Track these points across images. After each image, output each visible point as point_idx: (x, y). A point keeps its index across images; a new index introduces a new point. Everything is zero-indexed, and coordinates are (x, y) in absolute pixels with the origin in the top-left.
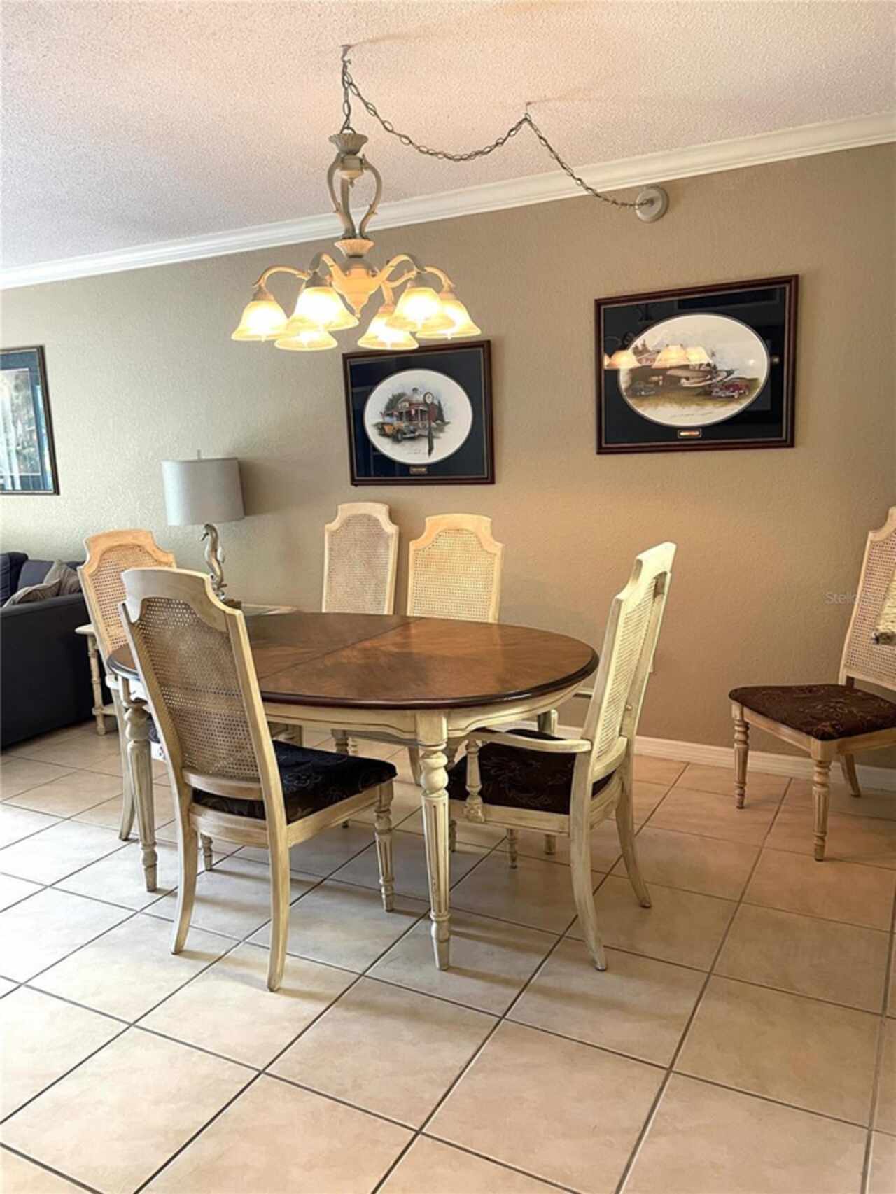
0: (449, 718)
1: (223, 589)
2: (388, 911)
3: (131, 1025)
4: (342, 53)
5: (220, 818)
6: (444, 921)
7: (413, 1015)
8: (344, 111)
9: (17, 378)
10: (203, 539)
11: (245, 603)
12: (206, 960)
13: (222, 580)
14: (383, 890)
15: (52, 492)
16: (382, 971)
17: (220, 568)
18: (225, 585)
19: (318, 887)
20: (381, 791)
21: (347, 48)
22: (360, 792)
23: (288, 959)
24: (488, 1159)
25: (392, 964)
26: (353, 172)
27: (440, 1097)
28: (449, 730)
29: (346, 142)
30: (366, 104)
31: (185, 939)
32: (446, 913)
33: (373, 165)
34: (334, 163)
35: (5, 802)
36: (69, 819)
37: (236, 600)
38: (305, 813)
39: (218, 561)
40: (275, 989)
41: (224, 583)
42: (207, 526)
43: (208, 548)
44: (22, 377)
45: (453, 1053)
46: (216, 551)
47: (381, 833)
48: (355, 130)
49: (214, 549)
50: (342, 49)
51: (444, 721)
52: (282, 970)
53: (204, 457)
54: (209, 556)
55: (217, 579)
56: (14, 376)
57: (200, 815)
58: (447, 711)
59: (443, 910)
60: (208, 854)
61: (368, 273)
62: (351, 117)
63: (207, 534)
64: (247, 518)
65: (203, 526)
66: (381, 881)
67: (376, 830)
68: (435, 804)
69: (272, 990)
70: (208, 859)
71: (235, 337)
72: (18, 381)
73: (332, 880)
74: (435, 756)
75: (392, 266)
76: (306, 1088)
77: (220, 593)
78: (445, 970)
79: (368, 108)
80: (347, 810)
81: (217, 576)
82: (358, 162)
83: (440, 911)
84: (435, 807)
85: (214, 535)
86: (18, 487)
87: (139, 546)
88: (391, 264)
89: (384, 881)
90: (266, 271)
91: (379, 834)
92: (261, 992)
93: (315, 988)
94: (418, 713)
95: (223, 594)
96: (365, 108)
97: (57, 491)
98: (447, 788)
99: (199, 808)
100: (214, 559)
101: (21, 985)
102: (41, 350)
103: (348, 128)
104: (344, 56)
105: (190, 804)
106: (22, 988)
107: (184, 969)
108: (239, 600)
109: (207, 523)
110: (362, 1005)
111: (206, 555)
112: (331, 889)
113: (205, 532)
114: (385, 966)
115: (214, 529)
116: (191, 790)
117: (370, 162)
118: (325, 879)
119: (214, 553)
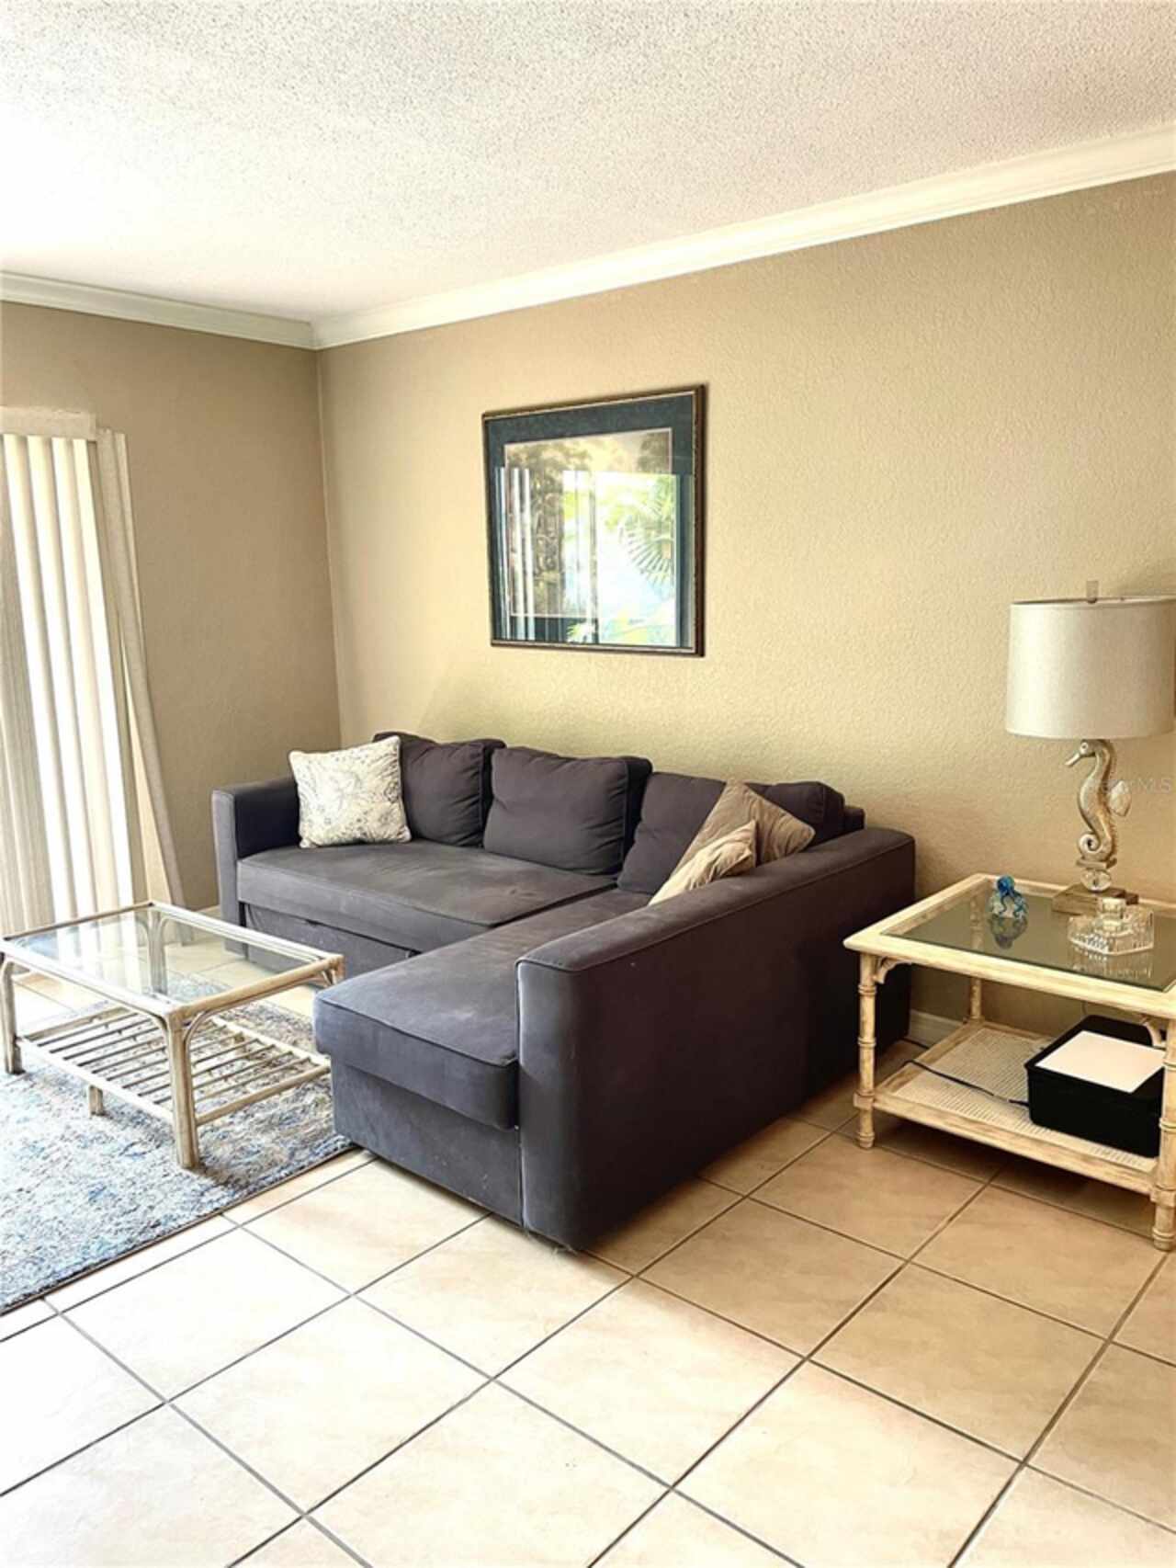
9: (644, 446)
15: (693, 651)
17: (1111, 825)
18: (1114, 862)
39: (1108, 811)
44: (656, 444)
46: (1107, 790)
49: (1104, 787)
54: (1089, 801)
55: (1103, 849)
56: (640, 442)
72: (647, 453)
81: (1103, 842)
85: (1107, 756)
97: (700, 651)
100: (1100, 807)
102: (702, 391)
108: (1136, 892)
111: (1082, 797)
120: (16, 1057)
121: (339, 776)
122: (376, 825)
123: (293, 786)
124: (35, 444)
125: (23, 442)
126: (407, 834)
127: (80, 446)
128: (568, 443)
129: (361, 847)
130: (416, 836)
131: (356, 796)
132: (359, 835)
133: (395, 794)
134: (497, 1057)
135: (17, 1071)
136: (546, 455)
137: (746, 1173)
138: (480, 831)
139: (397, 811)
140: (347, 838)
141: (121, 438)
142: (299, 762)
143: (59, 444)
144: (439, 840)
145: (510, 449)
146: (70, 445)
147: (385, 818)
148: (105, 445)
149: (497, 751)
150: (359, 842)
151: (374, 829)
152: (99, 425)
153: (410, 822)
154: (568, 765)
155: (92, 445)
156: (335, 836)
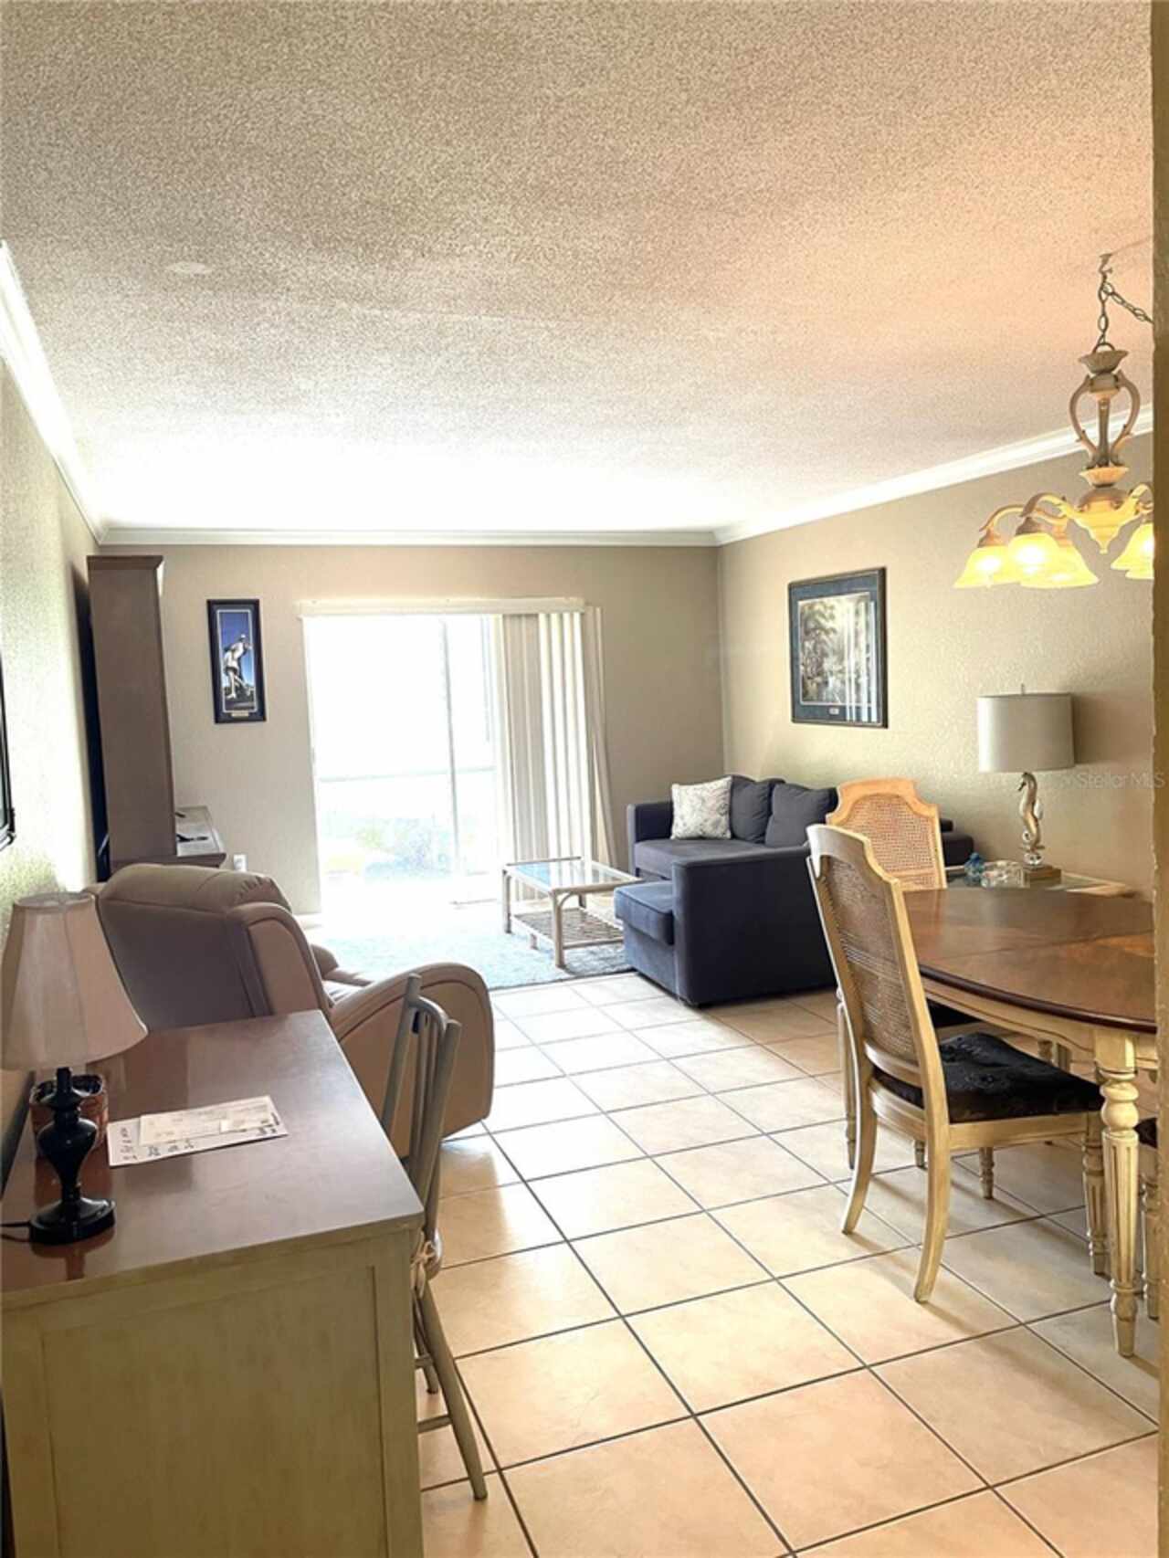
0: (1136, 1044)
1: (1040, 852)
2: (1096, 1273)
3: (774, 1279)
4: (1100, 264)
5: (890, 1100)
6: (1126, 1295)
7: (1056, 1383)
8: (1099, 326)
9: (858, 602)
10: (1020, 789)
11: (1067, 871)
12: (869, 1250)
13: (1038, 840)
14: (1091, 1246)
15: (881, 725)
16: (1047, 1329)
17: (1037, 825)
18: (1042, 848)
19: (1031, 1222)
20: (1088, 1120)
21: (1106, 258)
22: (1055, 1114)
23: (942, 1274)
24: (1049, 1544)
25: (1065, 1328)
26: (1107, 394)
27: (1035, 1468)
28: (1136, 1058)
29: (1097, 362)
30: (1133, 311)
31: (856, 1222)
32: (1129, 1285)
33: (1131, 380)
34: (1081, 387)
35: (768, 1047)
36: (813, 1077)
37: (1055, 867)
38: (974, 1116)
39: (1034, 817)
40: (923, 1299)
41: (1041, 843)
42: (1025, 774)
43: (1024, 800)
45: (1077, 1436)
46: (1033, 804)
47: (1090, 1173)
48: (1114, 344)
49: (1031, 801)
50: (1100, 260)
51: (1129, 1047)
52: (932, 1283)
53: (1028, 691)
54: (1025, 811)
55: (1032, 839)
56: (855, 601)
57: (875, 1091)
58: (1135, 1033)
59: (1124, 1280)
60: (920, 1147)
61: (1111, 505)
62: (1107, 333)
63: (1023, 784)
64: (1079, 767)
65: (1022, 774)
66: (1089, 1234)
67: (1084, 1168)
68: (1115, 1144)
69: (918, 1301)
70: (920, 1153)
71: (957, 585)
72: (859, 606)
73: (1052, 1221)
74: (1117, 1086)
75: (1134, 497)
76: (901, 1400)
77: (1035, 856)
78: (1125, 1357)
79: (1136, 315)
80: (1040, 1130)
81: (1032, 835)
82: (1112, 380)
83: (1120, 1280)
84: (1115, 1148)
85: (1032, 785)
86: (874, 718)
87: (898, 797)
88: (1134, 493)
89: (1092, 1234)
90: (996, 514)
91: (1088, 1174)
92: (906, 1297)
93: (964, 1317)
94: (1096, 1029)
95: (1039, 858)
96: (1132, 315)
97: (885, 725)
98: (1137, 1128)
99: (876, 1083)
100: (1029, 815)
101: (704, 1211)
102: (883, 571)
103: (1104, 344)
104: (1102, 266)
105: (869, 1079)
106: (704, 1214)
107: (846, 1249)
108: (1061, 869)
109: (1027, 770)
110: (1004, 1352)
111: (1021, 807)
112: (1046, 1230)
113: (1022, 780)
114: (1055, 1326)
115: (1032, 778)
116: (871, 1067)
117: (1127, 377)
118: (1042, 1216)
119: (1030, 806)
120: (509, 925)
121: (695, 799)
122: (711, 828)
123: (671, 804)
124: (554, 617)
125: (548, 616)
126: (728, 835)
127: (577, 616)
128: (825, 600)
129: (703, 841)
130: (734, 836)
131: (701, 810)
132: (701, 833)
133: (724, 811)
134: (665, 910)
135: (509, 931)
136: (817, 607)
137: (803, 1001)
138: (763, 834)
139: (724, 820)
140: (694, 835)
141: (598, 610)
142: (677, 791)
143: (566, 616)
144: (744, 840)
145: (801, 603)
146: (572, 616)
147: (716, 824)
148: (590, 614)
149: (777, 786)
150: (701, 838)
151: (709, 830)
152: (587, 604)
153: (731, 828)
154: (805, 793)
155: (582, 615)
156: (688, 834)
